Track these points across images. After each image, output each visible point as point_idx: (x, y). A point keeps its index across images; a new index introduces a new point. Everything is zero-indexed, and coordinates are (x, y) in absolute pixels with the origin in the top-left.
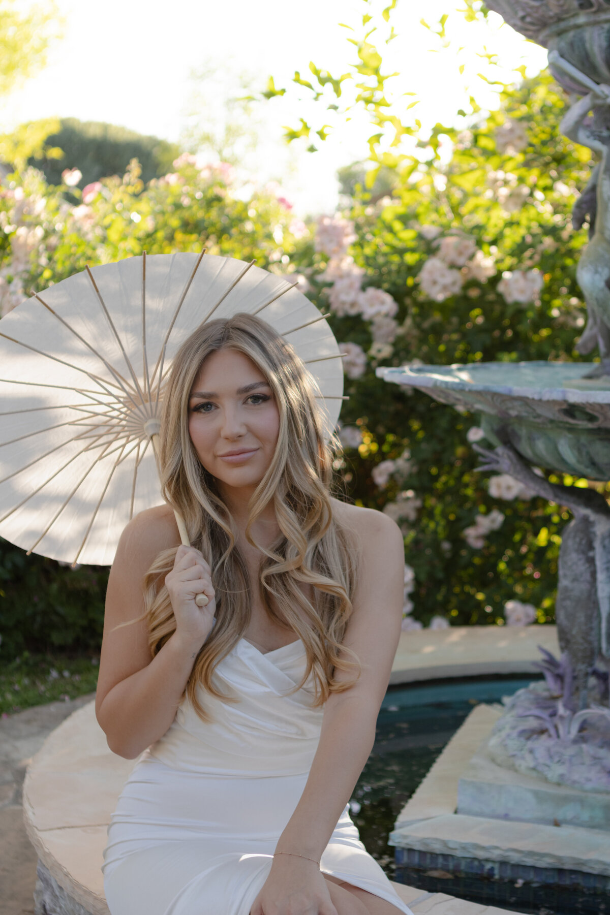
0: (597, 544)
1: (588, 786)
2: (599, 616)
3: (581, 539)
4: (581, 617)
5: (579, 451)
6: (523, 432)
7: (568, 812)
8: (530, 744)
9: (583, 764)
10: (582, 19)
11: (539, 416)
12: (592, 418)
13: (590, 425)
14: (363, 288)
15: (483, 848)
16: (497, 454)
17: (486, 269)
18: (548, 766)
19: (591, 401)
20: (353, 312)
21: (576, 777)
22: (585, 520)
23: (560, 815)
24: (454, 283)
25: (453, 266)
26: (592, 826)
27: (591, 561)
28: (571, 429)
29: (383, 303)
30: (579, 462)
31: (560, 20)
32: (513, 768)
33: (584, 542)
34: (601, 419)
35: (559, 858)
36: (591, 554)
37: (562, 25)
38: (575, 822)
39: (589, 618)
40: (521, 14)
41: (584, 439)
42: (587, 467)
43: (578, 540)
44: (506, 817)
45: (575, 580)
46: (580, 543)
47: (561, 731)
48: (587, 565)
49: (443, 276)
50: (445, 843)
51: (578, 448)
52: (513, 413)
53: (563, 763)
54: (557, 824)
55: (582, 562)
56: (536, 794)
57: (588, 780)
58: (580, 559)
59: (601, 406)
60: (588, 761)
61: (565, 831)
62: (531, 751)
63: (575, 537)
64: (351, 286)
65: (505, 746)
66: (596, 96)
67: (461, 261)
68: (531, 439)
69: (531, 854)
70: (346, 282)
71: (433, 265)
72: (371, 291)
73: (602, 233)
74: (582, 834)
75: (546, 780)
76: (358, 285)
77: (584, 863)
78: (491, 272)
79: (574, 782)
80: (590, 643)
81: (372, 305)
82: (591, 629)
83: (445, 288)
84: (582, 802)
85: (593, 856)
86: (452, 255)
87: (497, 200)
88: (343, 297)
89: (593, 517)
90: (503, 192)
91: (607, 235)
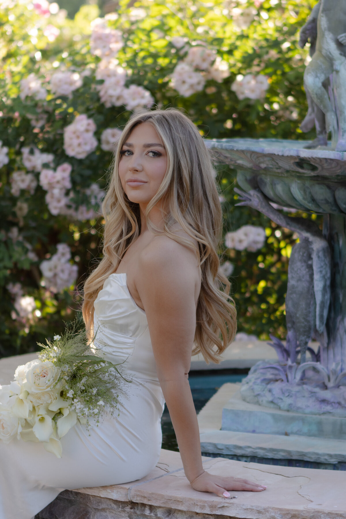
0: (314, 256)
1: (307, 411)
2: (315, 303)
3: (304, 253)
4: (303, 304)
5: (305, 191)
6: (268, 180)
7: (294, 427)
8: (269, 386)
9: (304, 397)
11: (280, 168)
12: (314, 168)
13: (313, 174)
14: (127, 85)
15: (240, 448)
16: (250, 195)
17: (222, 72)
18: (281, 399)
19: (315, 156)
20: (118, 104)
21: (299, 404)
22: (306, 240)
23: (289, 430)
24: (199, 83)
25: (198, 69)
26: (310, 435)
27: (310, 267)
28: (300, 177)
29: (143, 97)
30: (304, 199)
32: (258, 403)
33: (305, 255)
34: (320, 168)
35: (289, 452)
36: (310, 262)
38: (298, 433)
39: (308, 305)
41: (308, 183)
42: (309, 202)
43: (301, 253)
44: (254, 432)
45: (299, 280)
46: (303, 256)
47: (290, 378)
48: (307, 270)
49: (190, 77)
50: (215, 445)
51: (304, 189)
52: (263, 166)
53: (291, 396)
54: (286, 434)
55: (304, 268)
56: (274, 416)
57: (308, 406)
58: (303, 266)
59: (320, 159)
60: (307, 394)
61: (292, 438)
62: (270, 391)
63: (299, 252)
64: (117, 83)
65: (253, 389)
67: (205, 66)
68: (273, 184)
69: (272, 450)
70: (113, 80)
71: (182, 67)
72: (133, 88)
73: (320, 51)
74: (303, 440)
75: (280, 408)
76: (122, 83)
77: (304, 455)
78: (226, 75)
79: (298, 408)
80: (308, 322)
81: (134, 99)
82: (310, 312)
83: (192, 86)
84: (303, 420)
85: (311, 450)
86: (197, 61)
87: (231, 17)
88: (111, 92)
89: (311, 238)
90: (236, 12)
91: (324, 52)
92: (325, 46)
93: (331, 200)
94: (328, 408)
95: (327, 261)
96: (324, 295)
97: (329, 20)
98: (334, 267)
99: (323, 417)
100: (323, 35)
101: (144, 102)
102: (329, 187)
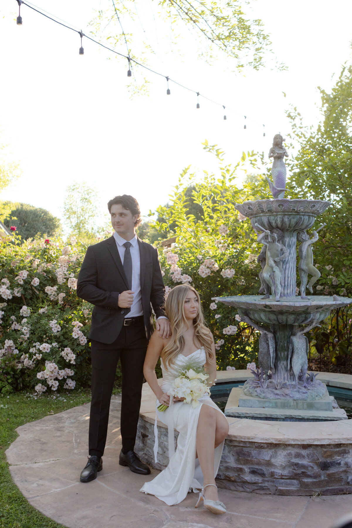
0: (269, 340)
1: (271, 398)
2: (270, 357)
3: (265, 339)
4: (266, 358)
6: (251, 312)
7: (267, 404)
8: (255, 389)
9: (269, 393)
10: (261, 215)
11: (257, 308)
12: (271, 308)
13: (269, 310)
14: (182, 274)
15: (247, 414)
16: (245, 318)
18: (260, 394)
19: (271, 304)
22: (265, 334)
23: (264, 406)
24: (208, 273)
25: (208, 268)
26: (273, 407)
27: (268, 344)
28: (264, 311)
29: (188, 278)
30: (266, 319)
31: (256, 214)
32: (251, 396)
34: (273, 308)
35: (266, 415)
36: (267, 342)
37: (256, 215)
38: (268, 407)
39: (268, 358)
40: (246, 212)
41: (267, 313)
42: (268, 321)
44: (251, 407)
45: (264, 349)
47: (263, 386)
49: (205, 270)
50: (238, 413)
51: (265, 316)
52: (251, 308)
53: (264, 393)
54: (264, 408)
55: (265, 344)
56: (258, 401)
59: (274, 305)
61: (266, 409)
62: (256, 391)
64: (178, 274)
65: (249, 391)
66: (266, 233)
67: (210, 266)
68: (253, 314)
69: (260, 414)
70: (177, 272)
71: (202, 267)
72: (184, 275)
73: (268, 264)
74: (270, 409)
75: (260, 398)
76: (180, 273)
77: (272, 415)
78: (218, 269)
79: (267, 397)
80: (268, 364)
81: (184, 279)
82: (268, 361)
83: (206, 274)
84: (270, 402)
85: (275, 413)
86: (208, 265)
87: (219, 247)
88: (176, 277)
89: (267, 333)
90: (220, 245)
91: (269, 265)
92: (270, 262)
93: (276, 319)
94: (279, 397)
95: (274, 341)
96: (273, 354)
97: (271, 253)
98: (276, 343)
99: (277, 400)
100: (269, 259)
101: (189, 280)
102: (275, 314)
